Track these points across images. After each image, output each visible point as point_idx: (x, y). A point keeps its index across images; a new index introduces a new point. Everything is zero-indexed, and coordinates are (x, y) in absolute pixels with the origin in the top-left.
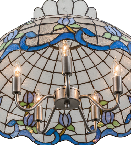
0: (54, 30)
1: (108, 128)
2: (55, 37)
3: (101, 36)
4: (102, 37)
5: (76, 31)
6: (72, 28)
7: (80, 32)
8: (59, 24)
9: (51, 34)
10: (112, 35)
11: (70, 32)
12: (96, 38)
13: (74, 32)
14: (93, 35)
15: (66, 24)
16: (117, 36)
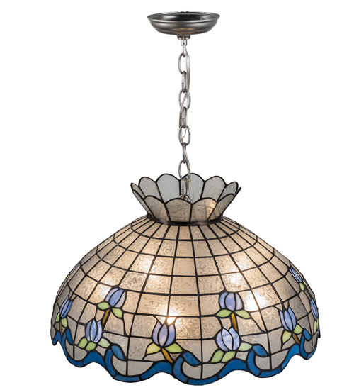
0: (146, 355)
3: (207, 363)
4: (210, 362)
5: (175, 358)
6: (169, 353)
7: (181, 359)
8: (153, 342)
9: (143, 360)
10: (225, 352)
11: (166, 361)
12: (200, 366)
13: (171, 361)
14: (197, 363)
15: (162, 342)
16: (232, 350)
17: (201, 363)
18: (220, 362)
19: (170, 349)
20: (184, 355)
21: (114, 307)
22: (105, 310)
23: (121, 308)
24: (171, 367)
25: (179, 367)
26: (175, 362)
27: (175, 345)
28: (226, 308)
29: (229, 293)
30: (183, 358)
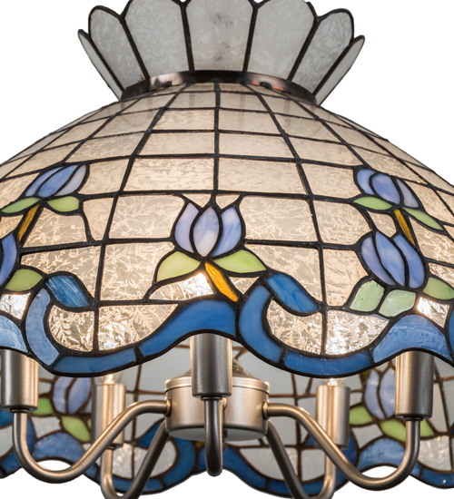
0: (157, 285)
1: (385, 436)
2: (161, 320)
3: (340, 308)
4: (346, 308)
5: (243, 290)
6: (227, 274)
7: (261, 293)
8: (178, 249)
9: (146, 301)
10: (387, 289)
11: (218, 297)
12: (319, 316)
13: (234, 298)
14: (309, 306)
15: (204, 248)
16: (407, 287)
17: (322, 307)
18: (376, 312)
19: (229, 264)
20: (272, 282)
21: (53, 197)
22: (25, 212)
23: (75, 194)
24: (231, 313)
25: (256, 317)
26: (243, 299)
27: (241, 253)
28: (376, 196)
29: (377, 173)
30: (269, 289)
